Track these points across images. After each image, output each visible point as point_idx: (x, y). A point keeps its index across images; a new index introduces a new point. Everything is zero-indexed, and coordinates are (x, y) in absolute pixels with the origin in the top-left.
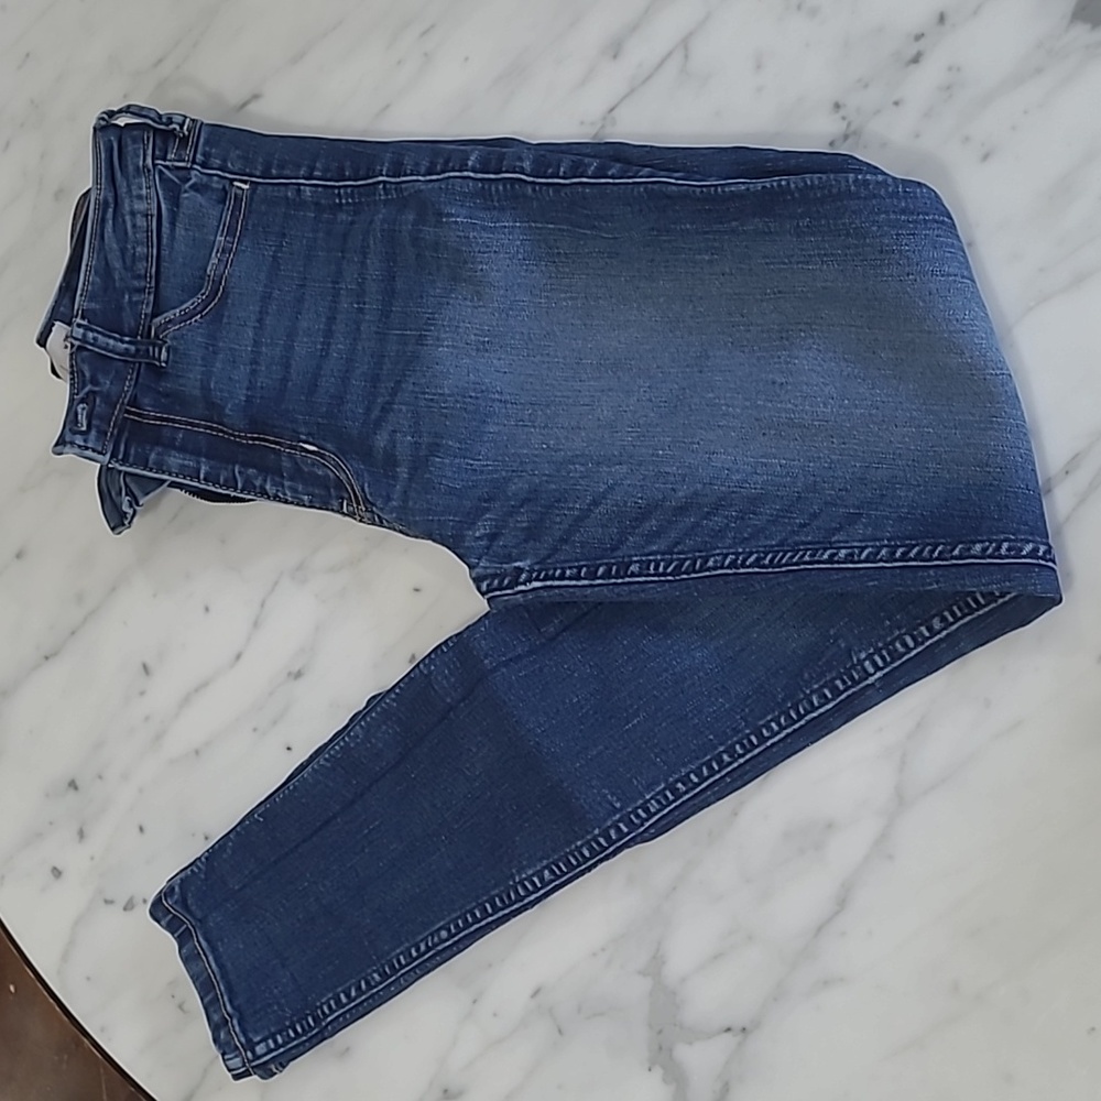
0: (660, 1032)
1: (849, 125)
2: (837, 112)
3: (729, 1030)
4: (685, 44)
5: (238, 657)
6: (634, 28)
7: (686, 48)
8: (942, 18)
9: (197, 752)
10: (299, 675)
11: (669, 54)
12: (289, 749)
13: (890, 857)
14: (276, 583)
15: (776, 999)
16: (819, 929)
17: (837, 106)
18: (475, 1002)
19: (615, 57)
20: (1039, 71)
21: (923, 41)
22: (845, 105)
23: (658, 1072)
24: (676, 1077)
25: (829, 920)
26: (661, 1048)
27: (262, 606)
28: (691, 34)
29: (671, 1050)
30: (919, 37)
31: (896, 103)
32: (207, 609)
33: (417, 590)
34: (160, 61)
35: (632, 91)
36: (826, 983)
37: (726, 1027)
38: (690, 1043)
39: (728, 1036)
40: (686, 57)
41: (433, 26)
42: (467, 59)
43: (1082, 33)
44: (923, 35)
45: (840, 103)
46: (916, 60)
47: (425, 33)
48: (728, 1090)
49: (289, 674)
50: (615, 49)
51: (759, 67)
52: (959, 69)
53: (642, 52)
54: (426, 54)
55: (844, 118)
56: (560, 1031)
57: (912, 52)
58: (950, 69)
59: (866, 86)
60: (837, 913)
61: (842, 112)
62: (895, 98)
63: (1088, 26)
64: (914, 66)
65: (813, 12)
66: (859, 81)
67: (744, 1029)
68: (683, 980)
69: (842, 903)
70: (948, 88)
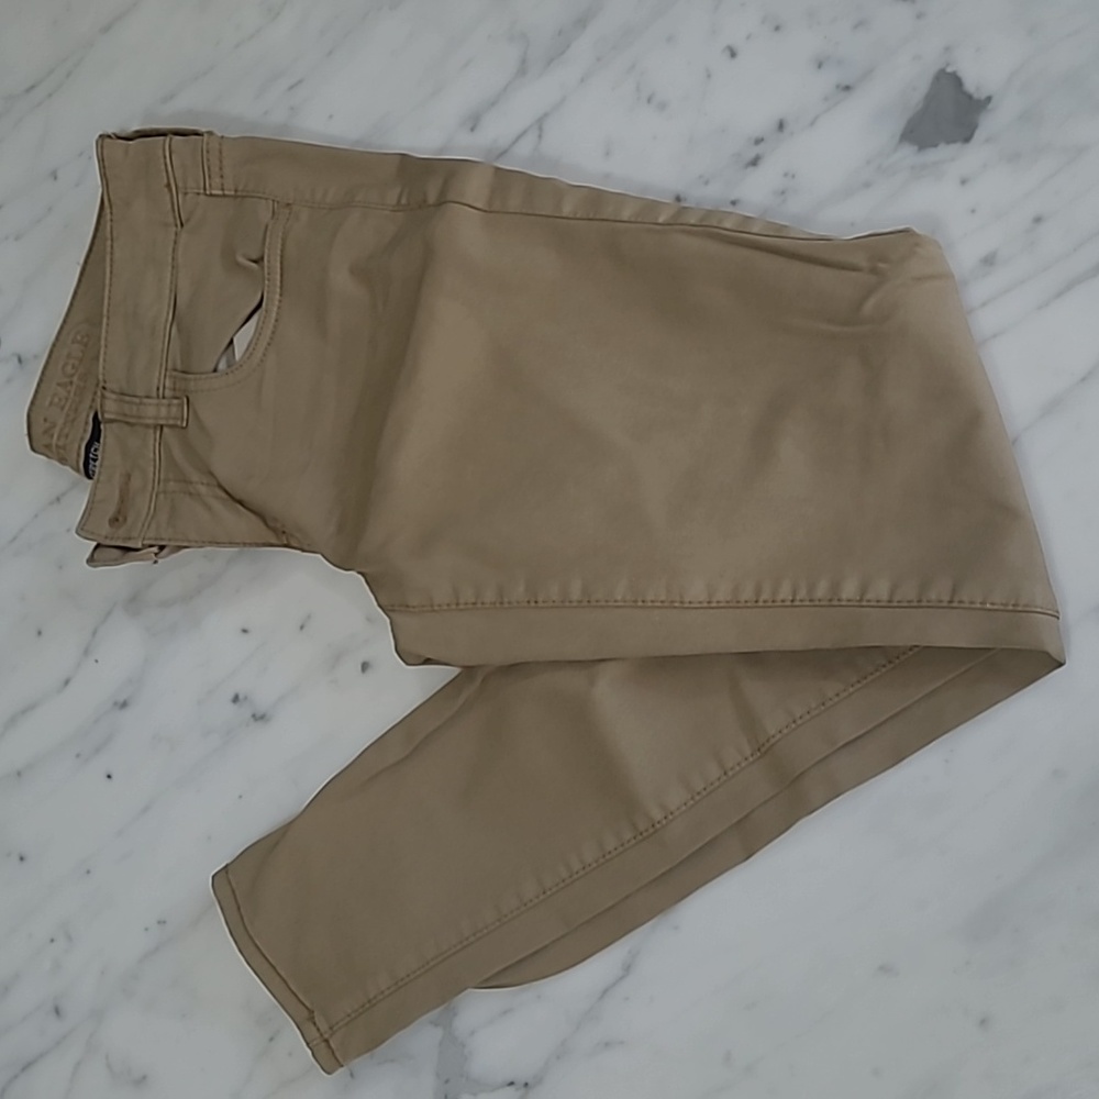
0: (447, 1081)
3: (512, 1084)
4: (540, 124)
5: (67, 682)
6: (492, 104)
7: (540, 129)
8: (781, 126)
9: (19, 774)
10: (124, 705)
11: (524, 133)
12: (109, 777)
13: (676, 928)
14: (109, 614)
15: (558, 1058)
16: (605, 992)
17: (678, 199)
18: (271, 1039)
19: (472, 130)
20: (867, 185)
21: (762, 145)
22: (685, 199)
25: (614, 984)
26: (446, 1097)
27: (94, 633)
28: (546, 115)
30: (758, 141)
31: (733, 202)
32: (40, 633)
33: (245, 631)
34: (32, 87)
36: (607, 1045)
37: (510, 1081)
38: (475, 1094)
39: (511, 1089)
40: (540, 136)
41: (300, 82)
42: (331, 117)
43: (908, 154)
44: (763, 139)
45: (682, 196)
46: (755, 162)
47: (291, 88)
49: (115, 704)
50: (473, 122)
51: (608, 154)
52: (793, 176)
53: (499, 128)
54: (292, 108)
56: (352, 1075)
57: (751, 155)
58: (786, 175)
59: (707, 183)
60: (622, 978)
62: (732, 198)
63: (916, 148)
64: (751, 169)
65: (663, 106)
66: (701, 177)
67: (526, 1084)
68: (473, 1033)
69: (627, 969)
70: (783, 193)
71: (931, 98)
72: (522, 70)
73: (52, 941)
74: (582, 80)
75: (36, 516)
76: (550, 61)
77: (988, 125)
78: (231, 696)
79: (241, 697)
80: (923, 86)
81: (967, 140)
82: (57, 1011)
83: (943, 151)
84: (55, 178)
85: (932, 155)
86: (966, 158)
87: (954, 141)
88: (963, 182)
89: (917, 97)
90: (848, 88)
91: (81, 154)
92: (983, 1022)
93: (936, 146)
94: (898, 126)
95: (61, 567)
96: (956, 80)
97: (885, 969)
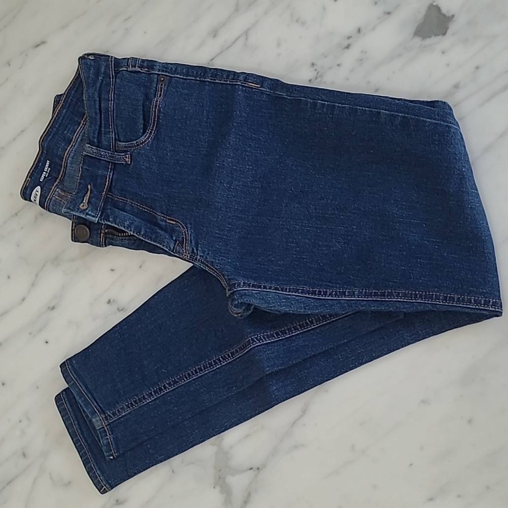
0: (220, 471)
1: (318, 73)
2: (313, 67)
3: (251, 469)
4: (246, 33)
5: (24, 300)
6: (223, 24)
7: (247, 35)
8: (359, 31)
10: (53, 308)
11: (239, 37)
12: (47, 342)
14: (44, 266)
15: (273, 455)
16: (294, 423)
17: (313, 65)
19: (214, 37)
20: (400, 55)
21: (351, 39)
22: (316, 65)
23: (218, 489)
24: (226, 490)
25: (298, 419)
26: (220, 478)
27: (37, 276)
28: (249, 29)
29: (224, 479)
30: (349, 38)
31: (339, 65)
32: (9, 277)
33: (112, 270)
35: (222, 52)
36: (296, 447)
37: (250, 468)
38: (234, 475)
40: (247, 39)
41: (130, 17)
42: (145, 33)
43: (418, 41)
44: (351, 37)
45: (315, 63)
46: (348, 47)
47: (126, 20)
48: (250, 496)
49: (49, 308)
50: (215, 33)
51: (279, 45)
52: (366, 53)
53: (226, 36)
54: (126, 29)
55: (316, 70)
56: (173, 472)
57: (346, 43)
58: (362, 52)
59: (326, 57)
60: (302, 416)
61: (315, 67)
62: (338, 63)
63: (421, 38)
64: (346, 50)
65: (303, 23)
66: (323, 54)
67: (258, 468)
68: (231, 447)
69: (304, 412)
70: (361, 60)
71: (427, 16)
72: (237, 9)
73: (20, 421)
74: (266, 13)
75: (5, 222)
76: (250, 5)
77: (453, 27)
78: (107, 300)
79: (111, 301)
80: (423, 11)
81: (444, 34)
82: (24, 455)
83: (433, 39)
84: (9, 65)
85: (428, 41)
86: (445, 42)
87: (438, 35)
88: (443, 53)
89: (420, 17)
90: (389, 13)
91: (22, 53)
92: (470, 421)
93: (430, 37)
94: (412, 29)
95: (18, 246)
96: (438, 9)
97: (424, 402)
